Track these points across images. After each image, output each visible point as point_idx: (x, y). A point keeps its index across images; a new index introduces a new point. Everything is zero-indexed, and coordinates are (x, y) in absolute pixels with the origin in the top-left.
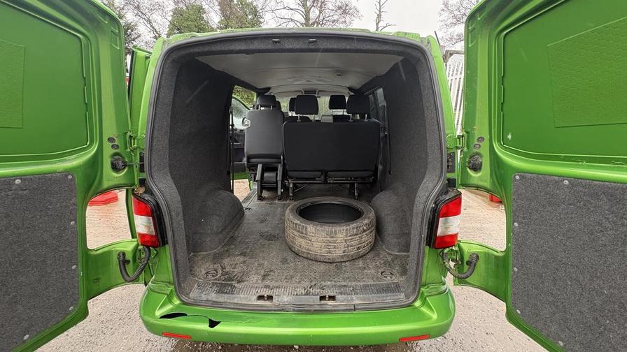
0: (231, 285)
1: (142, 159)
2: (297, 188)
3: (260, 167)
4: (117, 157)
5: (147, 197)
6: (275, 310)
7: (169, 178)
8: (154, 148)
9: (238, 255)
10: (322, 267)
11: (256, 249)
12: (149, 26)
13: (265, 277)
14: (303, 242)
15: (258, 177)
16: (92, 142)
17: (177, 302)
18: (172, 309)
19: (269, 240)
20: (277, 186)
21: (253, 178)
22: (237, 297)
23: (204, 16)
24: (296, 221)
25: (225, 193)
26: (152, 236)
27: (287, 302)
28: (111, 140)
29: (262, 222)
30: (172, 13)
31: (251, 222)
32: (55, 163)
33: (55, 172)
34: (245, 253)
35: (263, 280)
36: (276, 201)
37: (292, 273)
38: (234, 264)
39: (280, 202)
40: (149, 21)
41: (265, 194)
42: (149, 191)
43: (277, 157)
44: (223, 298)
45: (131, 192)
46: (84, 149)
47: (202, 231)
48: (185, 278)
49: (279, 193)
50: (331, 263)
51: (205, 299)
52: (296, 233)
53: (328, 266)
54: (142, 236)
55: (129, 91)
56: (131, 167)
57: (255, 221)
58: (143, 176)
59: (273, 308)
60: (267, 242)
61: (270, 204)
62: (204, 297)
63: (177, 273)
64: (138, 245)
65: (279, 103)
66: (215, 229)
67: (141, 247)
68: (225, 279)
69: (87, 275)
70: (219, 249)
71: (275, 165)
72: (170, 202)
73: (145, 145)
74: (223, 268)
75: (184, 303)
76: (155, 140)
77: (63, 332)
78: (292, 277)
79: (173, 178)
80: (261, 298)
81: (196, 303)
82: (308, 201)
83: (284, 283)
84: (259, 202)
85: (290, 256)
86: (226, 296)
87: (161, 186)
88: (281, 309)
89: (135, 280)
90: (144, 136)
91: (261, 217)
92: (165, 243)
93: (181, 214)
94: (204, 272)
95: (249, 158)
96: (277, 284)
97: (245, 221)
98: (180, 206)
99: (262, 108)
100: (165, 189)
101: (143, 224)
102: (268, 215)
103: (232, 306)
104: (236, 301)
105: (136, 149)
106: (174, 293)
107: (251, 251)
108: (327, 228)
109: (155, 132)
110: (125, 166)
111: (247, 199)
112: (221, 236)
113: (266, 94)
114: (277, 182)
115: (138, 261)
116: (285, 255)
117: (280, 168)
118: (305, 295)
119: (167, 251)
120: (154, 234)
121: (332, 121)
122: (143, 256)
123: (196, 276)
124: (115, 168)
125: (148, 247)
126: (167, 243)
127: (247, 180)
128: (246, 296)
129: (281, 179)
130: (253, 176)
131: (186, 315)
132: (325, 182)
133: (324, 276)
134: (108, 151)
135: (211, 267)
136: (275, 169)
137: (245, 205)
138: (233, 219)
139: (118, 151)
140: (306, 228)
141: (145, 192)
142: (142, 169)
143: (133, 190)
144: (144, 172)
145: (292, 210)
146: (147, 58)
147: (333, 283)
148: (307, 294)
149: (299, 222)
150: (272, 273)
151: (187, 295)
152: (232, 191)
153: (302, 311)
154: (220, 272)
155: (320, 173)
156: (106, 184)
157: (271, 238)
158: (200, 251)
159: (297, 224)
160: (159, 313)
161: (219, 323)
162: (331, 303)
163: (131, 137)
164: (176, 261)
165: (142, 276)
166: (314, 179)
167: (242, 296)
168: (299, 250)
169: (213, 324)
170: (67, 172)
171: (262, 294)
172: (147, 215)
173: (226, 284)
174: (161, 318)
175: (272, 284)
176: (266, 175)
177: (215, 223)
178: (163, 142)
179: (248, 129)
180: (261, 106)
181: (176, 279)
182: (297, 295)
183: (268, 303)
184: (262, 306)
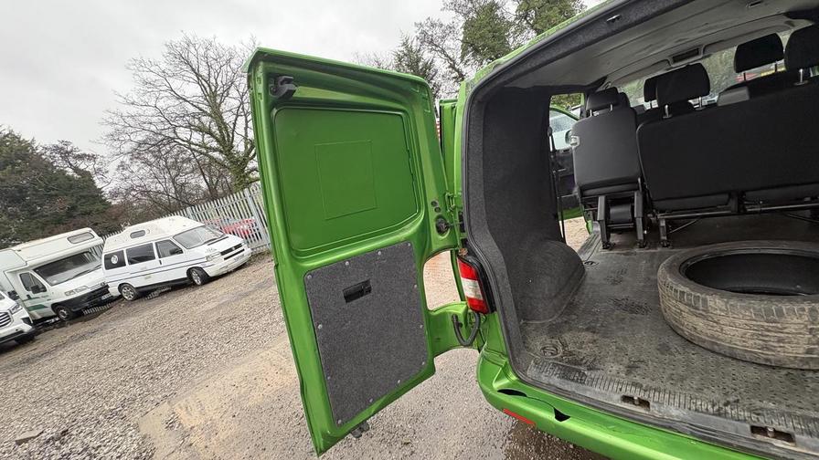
0: (579, 372)
1: (461, 218)
2: (675, 226)
3: (601, 201)
4: (440, 220)
5: (471, 259)
6: (655, 425)
7: (489, 235)
8: (471, 205)
9: (583, 330)
10: (751, 372)
11: (610, 324)
12: (443, 56)
13: (631, 369)
14: (700, 324)
15: (600, 215)
16: (420, 209)
17: (514, 378)
18: (508, 385)
19: (632, 312)
20: (635, 225)
21: (592, 217)
22: (589, 390)
23: (499, 13)
24: (681, 288)
25: (555, 245)
26: (480, 301)
27: (677, 417)
28: (434, 204)
29: (615, 282)
30: (463, 30)
31: (596, 282)
32: (398, 234)
33: (399, 242)
34: (594, 327)
35: (628, 373)
36: (637, 250)
37: (681, 371)
38: (579, 341)
39: (643, 251)
40: (443, 51)
41: (615, 239)
42: (471, 253)
43: (633, 181)
44: (570, 386)
45: (455, 255)
46: (415, 217)
47: (531, 295)
48: (519, 351)
49: (640, 237)
50: (773, 368)
51: (546, 382)
52: (682, 307)
53: (765, 373)
54: (471, 300)
55: (442, 146)
56: (452, 228)
57: (604, 282)
58: (465, 235)
59: (650, 420)
60: (628, 315)
61: (624, 254)
62: (544, 379)
63: (510, 344)
64: (467, 309)
65: (624, 94)
66: (547, 292)
67: (470, 311)
68: (569, 362)
69: (431, 334)
70: (555, 319)
71: (627, 194)
72: (494, 265)
73: (462, 204)
74: (564, 345)
75: (521, 380)
76: (471, 197)
77: (420, 382)
78: (682, 379)
79: (492, 234)
80: (627, 399)
81: (535, 384)
82: (705, 251)
83: (668, 386)
84: (607, 251)
85: (675, 343)
86: (573, 384)
87: (483, 246)
88: (666, 426)
89: (470, 345)
90: (460, 194)
91: (613, 275)
92: (493, 309)
93: (506, 276)
94: (540, 347)
95: (582, 190)
96: (653, 384)
97: (588, 281)
98: (505, 267)
99: (596, 113)
100: (487, 250)
101: (470, 288)
102: (623, 272)
103: (584, 401)
104: (588, 394)
105: (454, 209)
106: (509, 366)
107: (602, 326)
108: (758, 304)
109: (470, 187)
110: (447, 228)
111: (586, 246)
112: (555, 301)
113: (601, 89)
114: (634, 220)
115: (469, 325)
116: (665, 339)
117: (637, 198)
118: (714, 414)
119: (497, 318)
120: (482, 298)
121: (747, 98)
122: (474, 320)
123: (530, 350)
124: (440, 231)
125: (478, 312)
126: (496, 310)
127: (583, 218)
128: (604, 392)
129: (641, 215)
130: (591, 213)
131: (525, 396)
132: (741, 211)
133: (757, 389)
134: (433, 215)
135: (548, 341)
136: (630, 201)
137: (584, 258)
138: (569, 279)
139: (440, 213)
140: (705, 301)
141: (468, 254)
142: (462, 229)
143: (457, 251)
144: (464, 231)
145: (670, 269)
146: (453, 108)
147: (784, 408)
148: (718, 414)
149: (686, 290)
150: (642, 365)
151: (524, 372)
152: (563, 240)
153: (710, 439)
154: (560, 349)
155: (725, 197)
156: (435, 248)
157: (633, 309)
158: (532, 320)
159: (683, 293)
160: (496, 385)
161: (568, 417)
162: (779, 443)
163: (449, 197)
164: (508, 332)
165: (475, 342)
166: (713, 208)
167: (597, 390)
168: (691, 335)
169: (560, 417)
170: (407, 240)
171: (628, 394)
172: (472, 278)
173: (572, 368)
174: (500, 391)
175: (645, 382)
176: (613, 211)
177: (546, 285)
178: (479, 197)
179: (576, 149)
180: (593, 111)
181: (509, 351)
182: (696, 410)
183: (641, 410)
184: (632, 412)
